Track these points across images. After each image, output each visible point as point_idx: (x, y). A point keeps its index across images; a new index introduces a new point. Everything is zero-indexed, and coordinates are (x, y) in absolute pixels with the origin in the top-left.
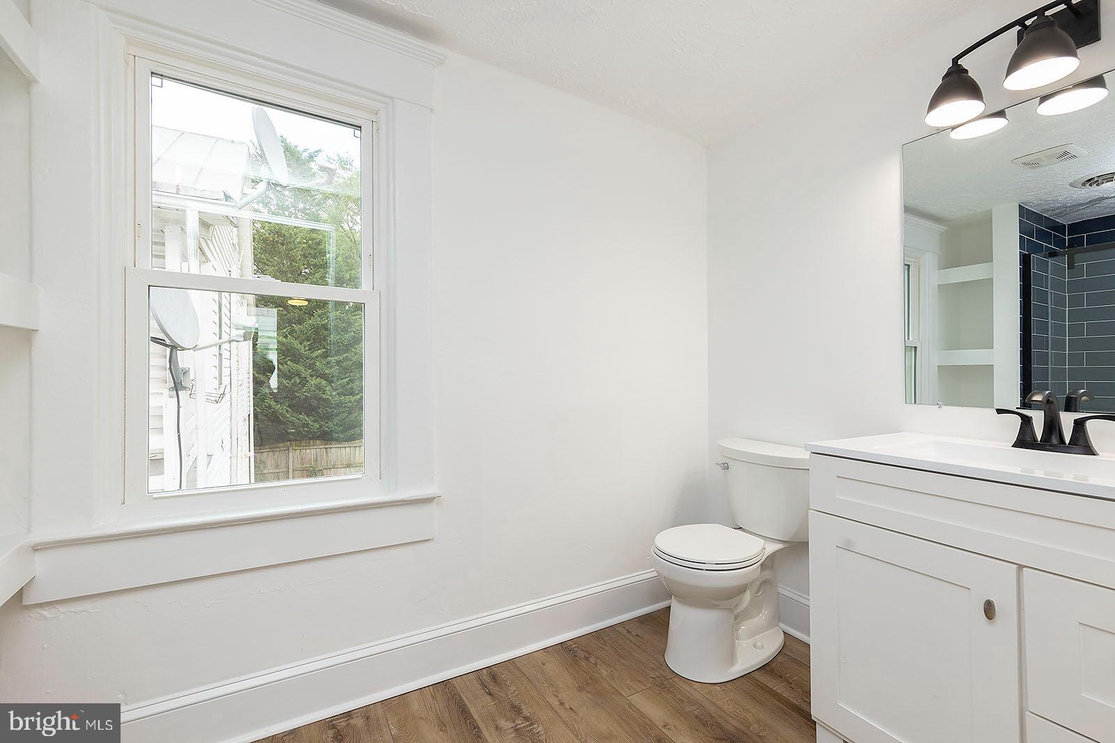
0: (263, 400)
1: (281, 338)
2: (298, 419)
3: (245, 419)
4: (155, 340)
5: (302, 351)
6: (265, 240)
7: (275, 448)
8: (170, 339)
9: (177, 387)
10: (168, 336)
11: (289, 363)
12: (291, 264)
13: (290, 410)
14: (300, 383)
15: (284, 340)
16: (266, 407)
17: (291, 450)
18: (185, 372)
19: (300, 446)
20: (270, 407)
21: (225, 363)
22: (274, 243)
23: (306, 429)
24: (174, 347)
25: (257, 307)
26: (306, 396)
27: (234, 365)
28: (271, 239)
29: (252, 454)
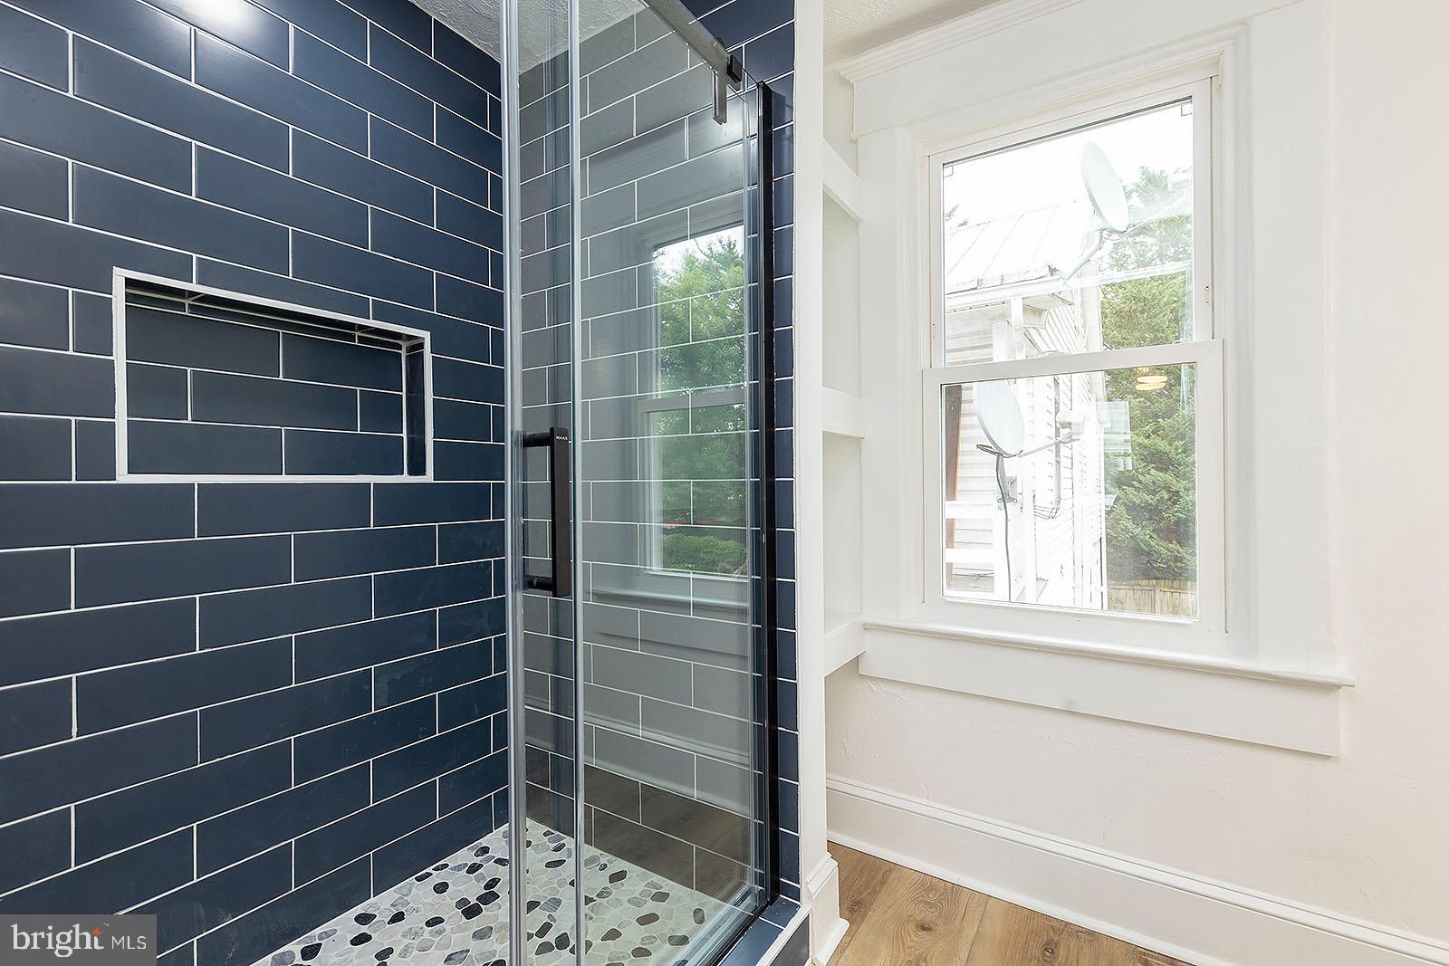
0: (1117, 521)
1: (1141, 439)
2: (1167, 549)
3: (1095, 544)
4: (981, 447)
5: (1173, 454)
6: (1119, 313)
7: (1136, 585)
8: (997, 447)
9: (1005, 498)
10: (993, 442)
11: (1153, 472)
12: (1156, 336)
13: (1155, 536)
14: (1169, 499)
15: (1146, 441)
16: (1122, 530)
17: (1158, 591)
18: (1013, 482)
19: (1172, 587)
20: (1126, 530)
21: (1065, 473)
22: (1131, 314)
23: (1179, 564)
24: (1000, 455)
25: (1109, 400)
26: (1179, 518)
27: (1077, 475)
28: (1127, 309)
29: (1105, 589)
